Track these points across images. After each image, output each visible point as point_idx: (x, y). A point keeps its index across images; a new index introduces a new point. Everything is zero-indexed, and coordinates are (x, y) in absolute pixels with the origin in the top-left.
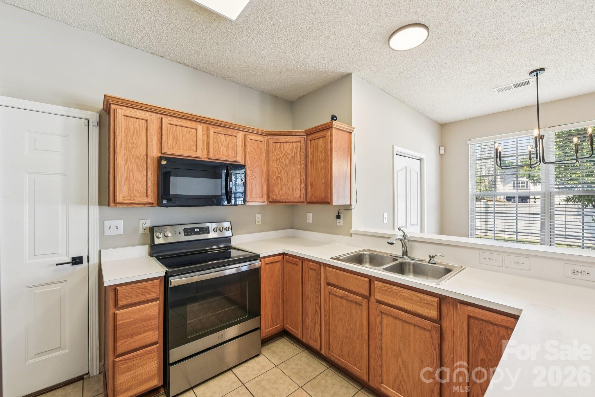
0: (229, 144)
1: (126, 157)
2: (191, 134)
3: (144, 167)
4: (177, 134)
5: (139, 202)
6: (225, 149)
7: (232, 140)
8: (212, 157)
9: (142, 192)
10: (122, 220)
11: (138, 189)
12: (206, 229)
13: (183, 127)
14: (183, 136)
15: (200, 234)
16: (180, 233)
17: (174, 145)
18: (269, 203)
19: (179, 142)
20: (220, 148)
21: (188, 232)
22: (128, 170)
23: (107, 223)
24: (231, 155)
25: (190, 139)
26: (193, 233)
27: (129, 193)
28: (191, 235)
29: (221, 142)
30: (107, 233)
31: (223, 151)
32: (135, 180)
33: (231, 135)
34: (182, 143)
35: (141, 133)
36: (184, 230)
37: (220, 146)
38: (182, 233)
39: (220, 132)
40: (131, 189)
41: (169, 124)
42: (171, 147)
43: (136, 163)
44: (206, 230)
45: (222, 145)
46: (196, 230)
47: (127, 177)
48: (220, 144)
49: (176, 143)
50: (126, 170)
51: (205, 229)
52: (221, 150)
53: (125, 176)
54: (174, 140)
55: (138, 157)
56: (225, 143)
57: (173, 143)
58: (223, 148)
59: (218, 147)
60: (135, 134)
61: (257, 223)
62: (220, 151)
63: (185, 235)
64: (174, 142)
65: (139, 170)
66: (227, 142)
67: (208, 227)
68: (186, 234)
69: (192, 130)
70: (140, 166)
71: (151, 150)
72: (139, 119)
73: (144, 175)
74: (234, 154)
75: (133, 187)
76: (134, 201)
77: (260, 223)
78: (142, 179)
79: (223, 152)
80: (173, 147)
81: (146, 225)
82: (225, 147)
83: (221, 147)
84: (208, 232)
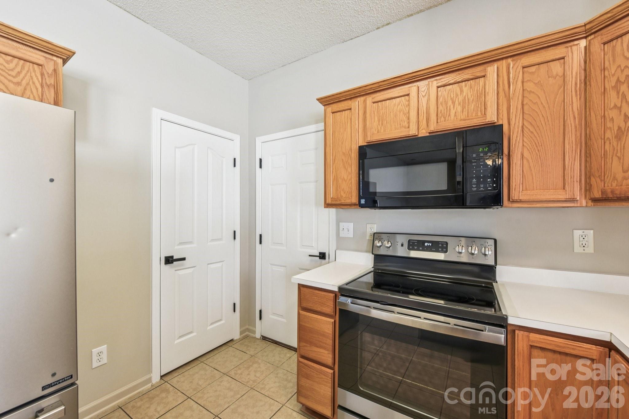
0: (470, 96)
1: (334, 156)
2: (402, 106)
3: (349, 163)
4: (383, 112)
5: (344, 203)
6: (459, 109)
7: (476, 88)
8: (433, 129)
9: (347, 192)
10: (353, 223)
11: (344, 189)
12: (442, 245)
13: (390, 99)
14: (391, 113)
15: (431, 251)
16: (402, 245)
17: (379, 128)
18: (590, 203)
19: (386, 122)
20: (450, 109)
21: (413, 245)
22: (336, 169)
23: (342, 225)
24: (474, 115)
25: (400, 112)
26: (421, 249)
27: (336, 193)
28: (418, 250)
29: (451, 99)
30: (342, 235)
31: (456, 113)
32: (342, 179)
33: (472, 79)
34: (389, 122)
35: (346, 125)
36: (409, 241)
37: (450, 106)
38: (406, 245)
39: (450, 82)
40: (338, 188)
41: (374, 103)
42: (376, 132)
43: (343, 160)
44: (442, 248)
45: (454, 103)
46: (426, 244)
47: (335, 176)
48: (450, 103)
49: (382, 124)
50: (334, 169)
51: (440, 245)
52: (453, 112)
53: (333, 177)
54: (379, 122)
55: (344, 154)
56: (461, 98)
57: (379, 126)
58: (455, 109)
59: (447, 108)
60: (342, 129)
61: (578, 249)
62: (449, 115)
63: (409, 249)
64: (379, 124)
65: (345, 167)
66: (464, 95)
67: (447, 243)
68: (411, 247)
69: (403, 98)
70: (345, 162)
71: (355, 142)
72: (344, 111)
73: (349, 172)
74: (481, 111)
75: (340, 187)
76: (340, 202)
77: (590, 249)
78: (348, 177)
79: (455, 115)
80: (379, 130)
81: (372, 231)
82: (459, 104)
83: (452, 107)
84: (445, 250)
